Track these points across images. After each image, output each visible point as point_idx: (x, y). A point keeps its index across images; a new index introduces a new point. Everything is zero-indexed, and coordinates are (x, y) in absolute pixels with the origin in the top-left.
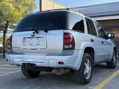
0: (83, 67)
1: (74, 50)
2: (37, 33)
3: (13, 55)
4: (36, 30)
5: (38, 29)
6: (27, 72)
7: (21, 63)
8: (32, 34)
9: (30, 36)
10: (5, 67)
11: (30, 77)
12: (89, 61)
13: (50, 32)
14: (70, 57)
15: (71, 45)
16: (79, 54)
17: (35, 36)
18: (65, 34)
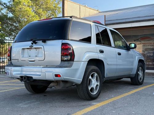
0: (86, 81)
1: (74, 61)
2: (36, 43)
3: (11, 67)
4: (34, 40)
5: (36, 40)
6: (30, 87)
7: (19, 76)
8: (31, 44)
9: (29, 47)
10: (13, 83)
11: (34, 92)
12: (96, 75)
13: (49, 42)
14: (69, 69)
15: (69, 57)
16: (81, 66)
17: (33, 47)
18: (63, 44)
